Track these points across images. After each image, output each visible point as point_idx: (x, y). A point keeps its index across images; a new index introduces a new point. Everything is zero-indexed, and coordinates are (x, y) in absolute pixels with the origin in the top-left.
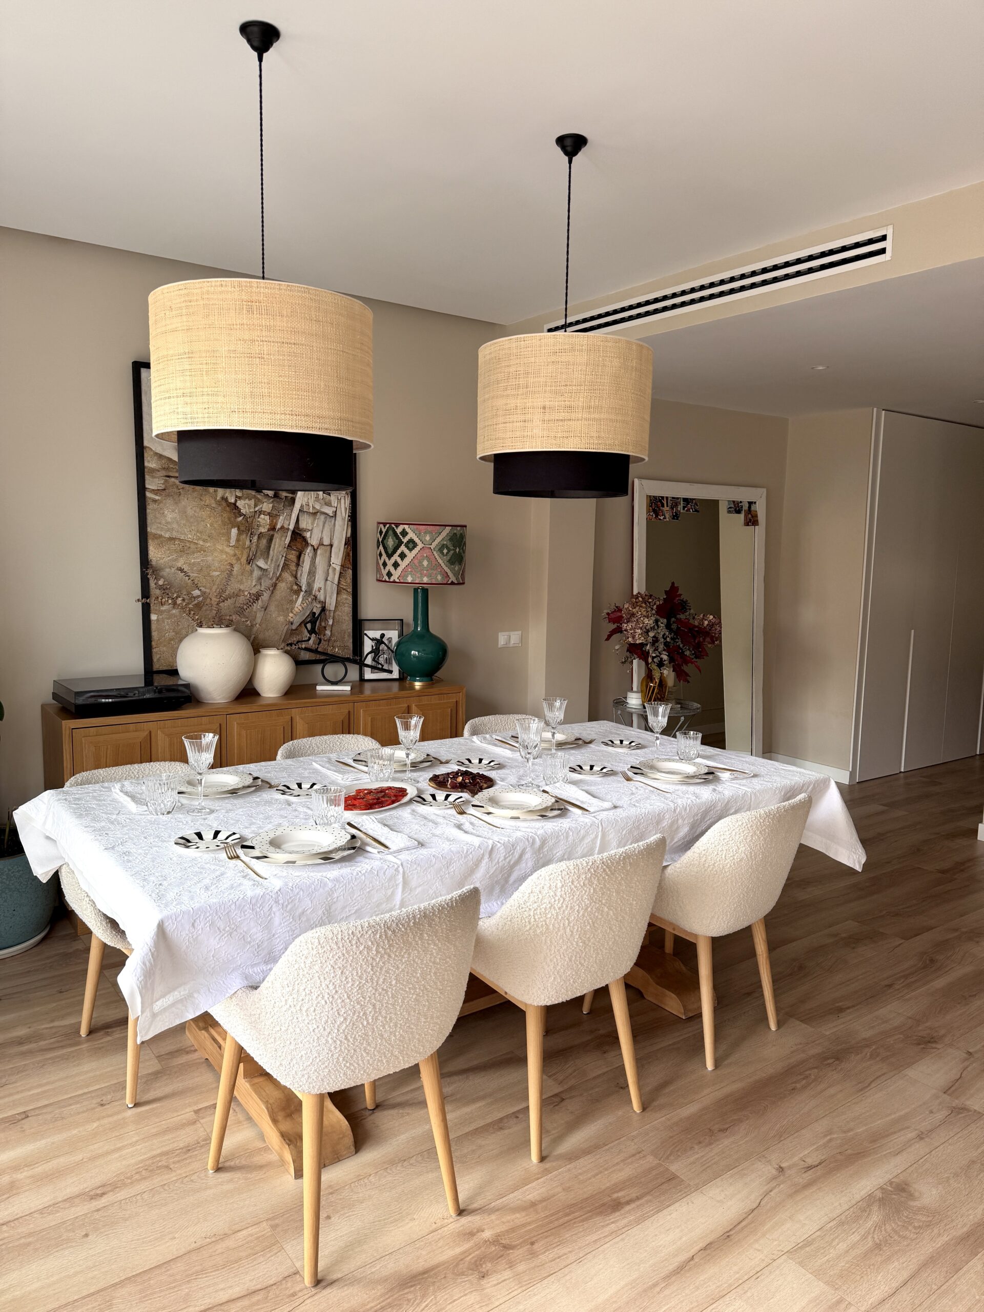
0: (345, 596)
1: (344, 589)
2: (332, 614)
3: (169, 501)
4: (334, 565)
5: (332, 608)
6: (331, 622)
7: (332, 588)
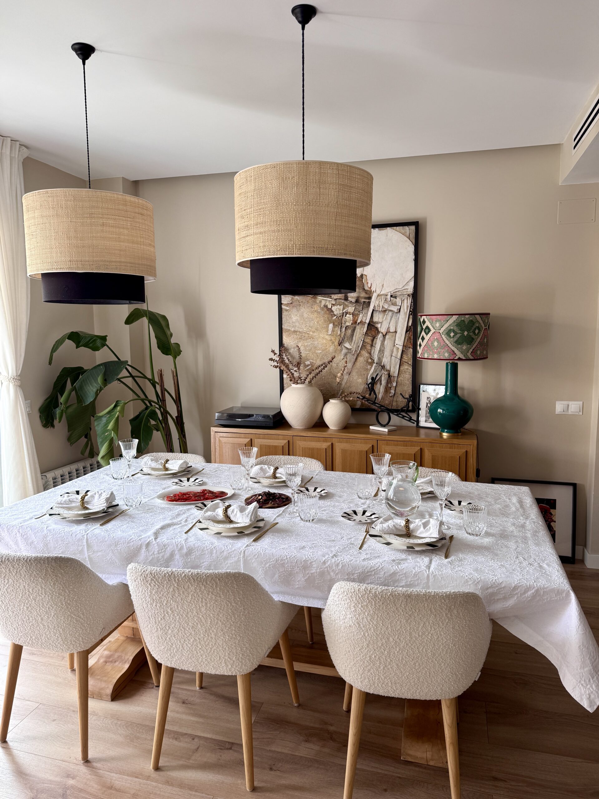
0: (406, 367)
1: (406, 362)
2: (396, 379)
3: (294, 310)
4: (397, 346)
5: (396, 374)
6: (394, 384)
7: (395, 361)
